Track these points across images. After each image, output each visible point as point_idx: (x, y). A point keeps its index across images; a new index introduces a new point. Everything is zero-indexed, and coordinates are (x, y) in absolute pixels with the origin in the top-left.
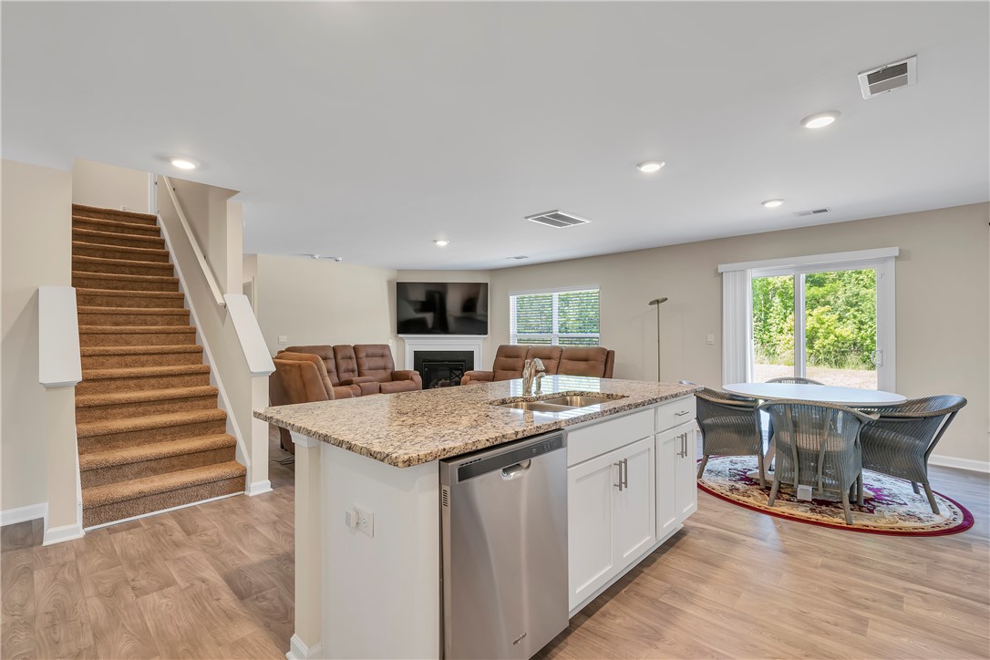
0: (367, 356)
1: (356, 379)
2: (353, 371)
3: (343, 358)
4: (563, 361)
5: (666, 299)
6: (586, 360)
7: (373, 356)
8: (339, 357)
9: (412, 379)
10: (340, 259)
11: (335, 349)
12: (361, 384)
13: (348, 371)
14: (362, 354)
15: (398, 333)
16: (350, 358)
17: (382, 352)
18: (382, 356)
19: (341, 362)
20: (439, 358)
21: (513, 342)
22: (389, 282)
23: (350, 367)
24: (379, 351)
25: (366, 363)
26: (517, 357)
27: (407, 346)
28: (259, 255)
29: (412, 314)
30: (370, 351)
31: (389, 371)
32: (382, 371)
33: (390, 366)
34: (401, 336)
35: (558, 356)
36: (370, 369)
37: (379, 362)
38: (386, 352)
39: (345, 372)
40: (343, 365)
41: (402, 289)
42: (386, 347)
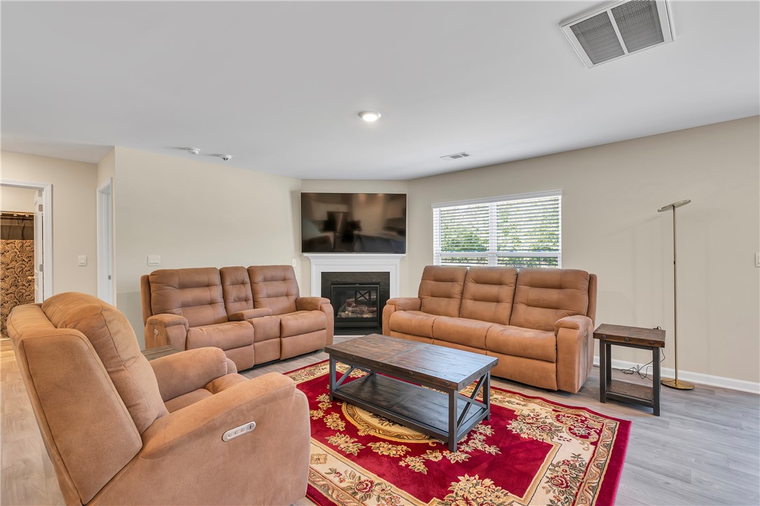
0: (265, 280)
1: (249, 311)
2: (246, 300)
3: (233, 284)
4: (522, 288)
5: (690, 201)
6: (560, 287)
7: (273, 279)
8: (228, 282)
9: (321, 309)
10: (229, 157)
11: (222, 273)
12: (254, 320)
13: (239, 300)
14: (259, 278)
15: (303, 251)
16: (243, 283)
17: (283, 275)
18: (284, 280)
19: (229, 288)
20: (349, 280)
21: (437, 262)
22: (292, 193)
23: (243, 295)
24: (280, 274)
25: (264, 289)
26: (452, 280)
27: (314, 268)
28: (117, 148)
29: (316, 233)
30: (269, 274)
31: (292, 299)
32: (284, 299)
33: (294, 292)
34: (306, 255)
35: (513, 280)
36: (269, 297)
37: (280, 287)
38: (289, 275)
39: (235, 301)
40: (233, 292)
41: (307, 202)
42: (288, 268)
